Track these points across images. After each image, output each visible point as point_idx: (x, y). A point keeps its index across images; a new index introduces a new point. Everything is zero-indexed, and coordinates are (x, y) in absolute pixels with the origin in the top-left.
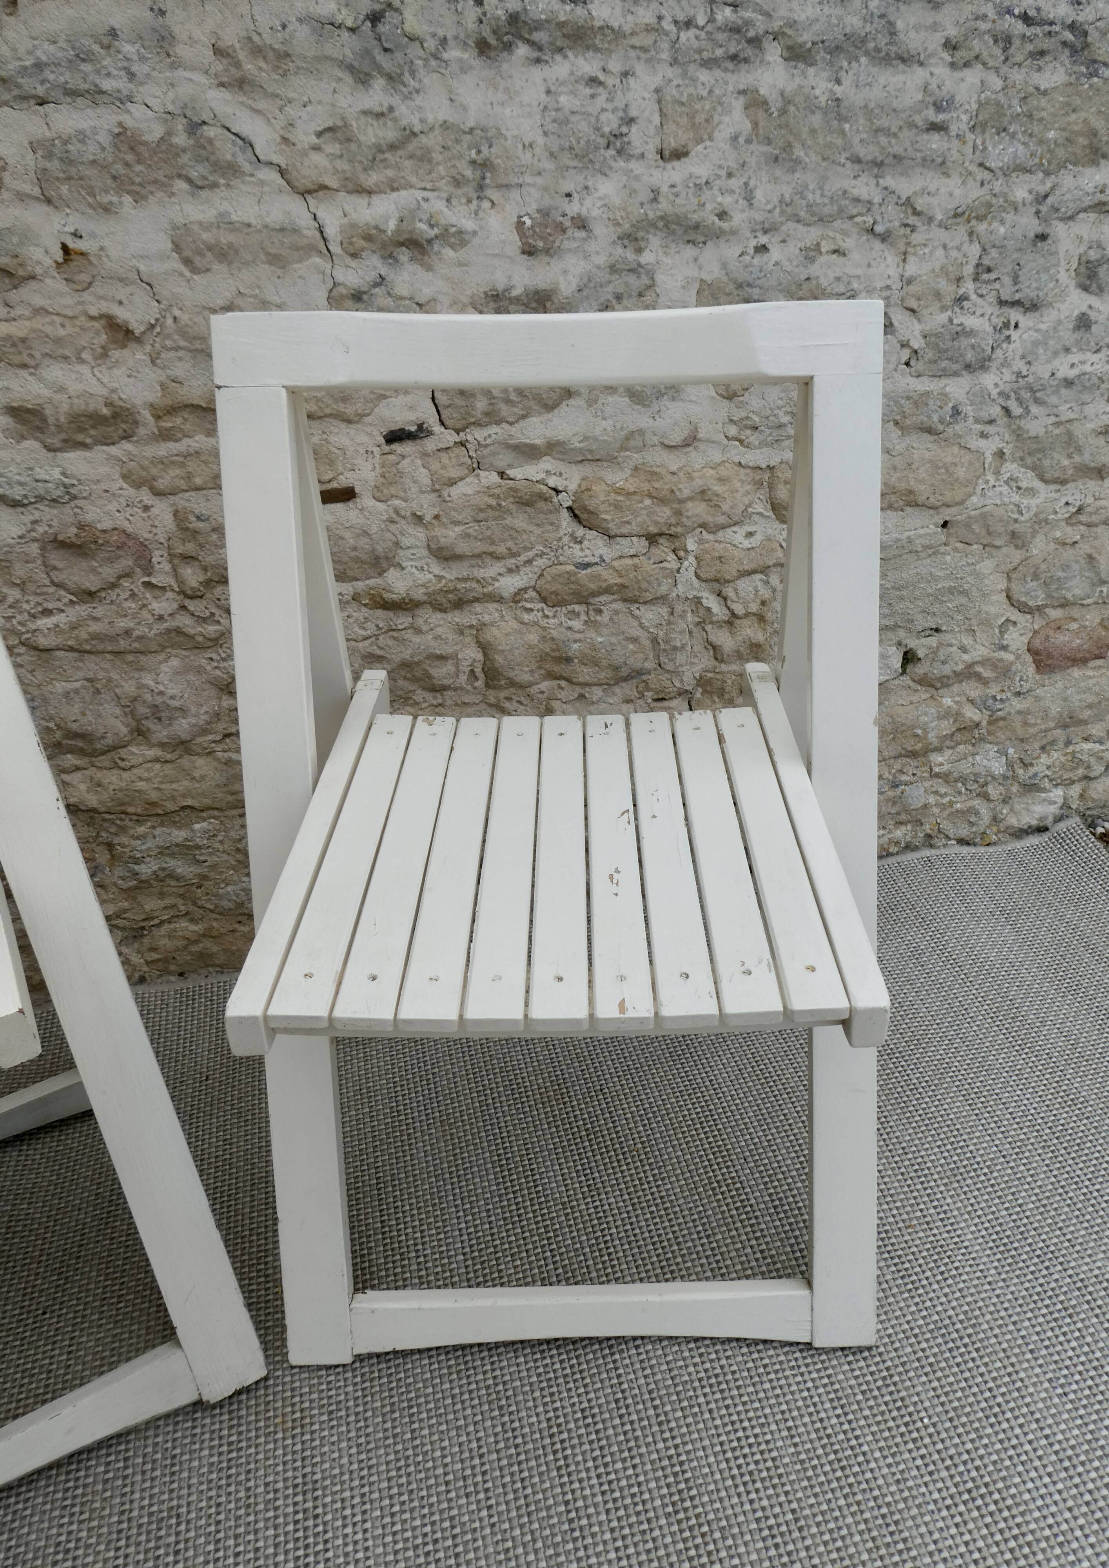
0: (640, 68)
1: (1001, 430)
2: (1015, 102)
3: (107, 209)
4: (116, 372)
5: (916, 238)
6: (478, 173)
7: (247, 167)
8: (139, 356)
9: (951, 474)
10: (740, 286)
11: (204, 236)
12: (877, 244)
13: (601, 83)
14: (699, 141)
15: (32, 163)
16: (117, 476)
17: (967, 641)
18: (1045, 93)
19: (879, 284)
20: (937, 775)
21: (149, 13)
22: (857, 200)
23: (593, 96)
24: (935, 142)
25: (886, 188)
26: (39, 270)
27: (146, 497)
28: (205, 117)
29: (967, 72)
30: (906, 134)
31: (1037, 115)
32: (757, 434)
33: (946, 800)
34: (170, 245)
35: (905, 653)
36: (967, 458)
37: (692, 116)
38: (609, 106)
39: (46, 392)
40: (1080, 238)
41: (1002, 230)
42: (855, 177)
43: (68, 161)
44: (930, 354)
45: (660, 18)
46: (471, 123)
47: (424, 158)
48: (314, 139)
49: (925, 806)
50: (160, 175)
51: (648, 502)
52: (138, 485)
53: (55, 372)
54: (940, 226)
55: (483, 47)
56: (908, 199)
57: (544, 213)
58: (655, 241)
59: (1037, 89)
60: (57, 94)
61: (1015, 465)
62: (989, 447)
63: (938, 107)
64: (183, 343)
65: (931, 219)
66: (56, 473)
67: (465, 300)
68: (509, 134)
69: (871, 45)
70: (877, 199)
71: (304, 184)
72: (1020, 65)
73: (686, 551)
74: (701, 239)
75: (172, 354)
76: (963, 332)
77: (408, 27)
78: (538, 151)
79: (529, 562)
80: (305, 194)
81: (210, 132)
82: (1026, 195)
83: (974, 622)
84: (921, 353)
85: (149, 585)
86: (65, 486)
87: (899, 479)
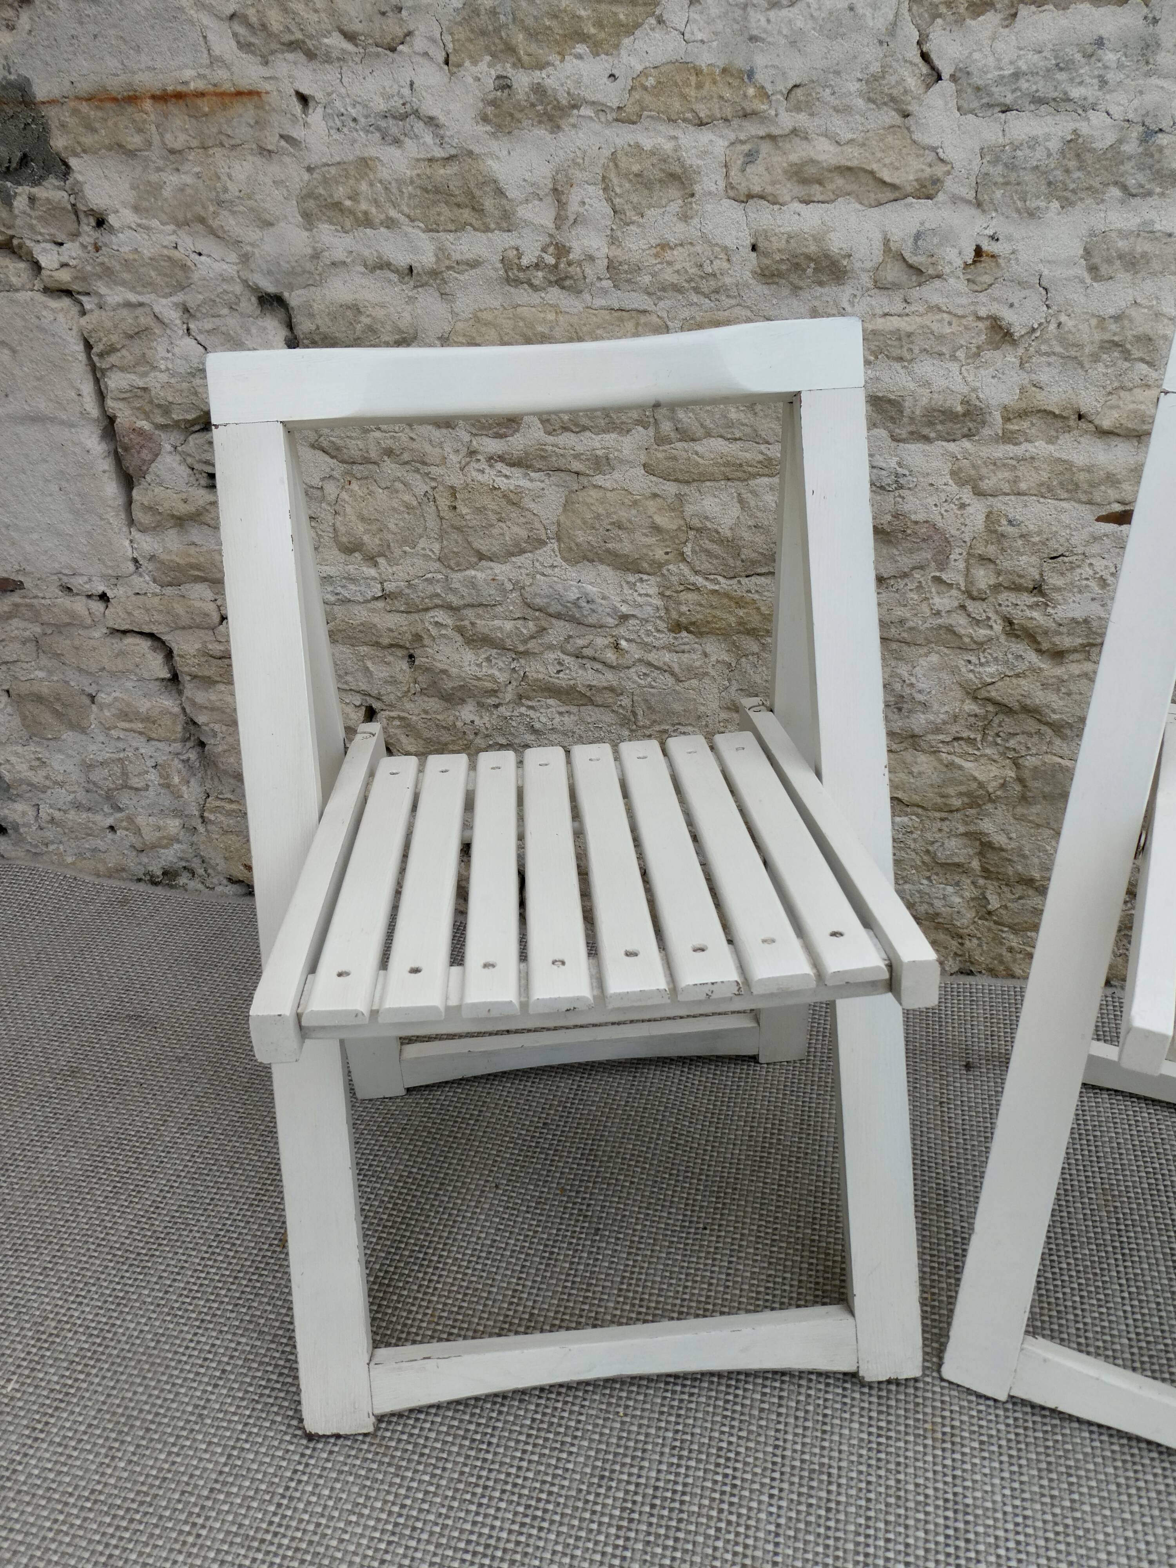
3: (1032, 214)
4: (982, 372)
8: (1010, 358)
11: (1121, 244)
15: (977, 169)
16: (947, 471)
26: (947, 270)
27: (966, 495)
34: (1081, 252)
39: (912, 386)
43: (1011, 167)
50: (1096, 182)
52: (961, 483)
53: (926, 368)
60: (1025, 102)
64: (1058, 349)
66: (893, 463)
75: (1044, 359)
85: (938, 580)
86: (897, 475)
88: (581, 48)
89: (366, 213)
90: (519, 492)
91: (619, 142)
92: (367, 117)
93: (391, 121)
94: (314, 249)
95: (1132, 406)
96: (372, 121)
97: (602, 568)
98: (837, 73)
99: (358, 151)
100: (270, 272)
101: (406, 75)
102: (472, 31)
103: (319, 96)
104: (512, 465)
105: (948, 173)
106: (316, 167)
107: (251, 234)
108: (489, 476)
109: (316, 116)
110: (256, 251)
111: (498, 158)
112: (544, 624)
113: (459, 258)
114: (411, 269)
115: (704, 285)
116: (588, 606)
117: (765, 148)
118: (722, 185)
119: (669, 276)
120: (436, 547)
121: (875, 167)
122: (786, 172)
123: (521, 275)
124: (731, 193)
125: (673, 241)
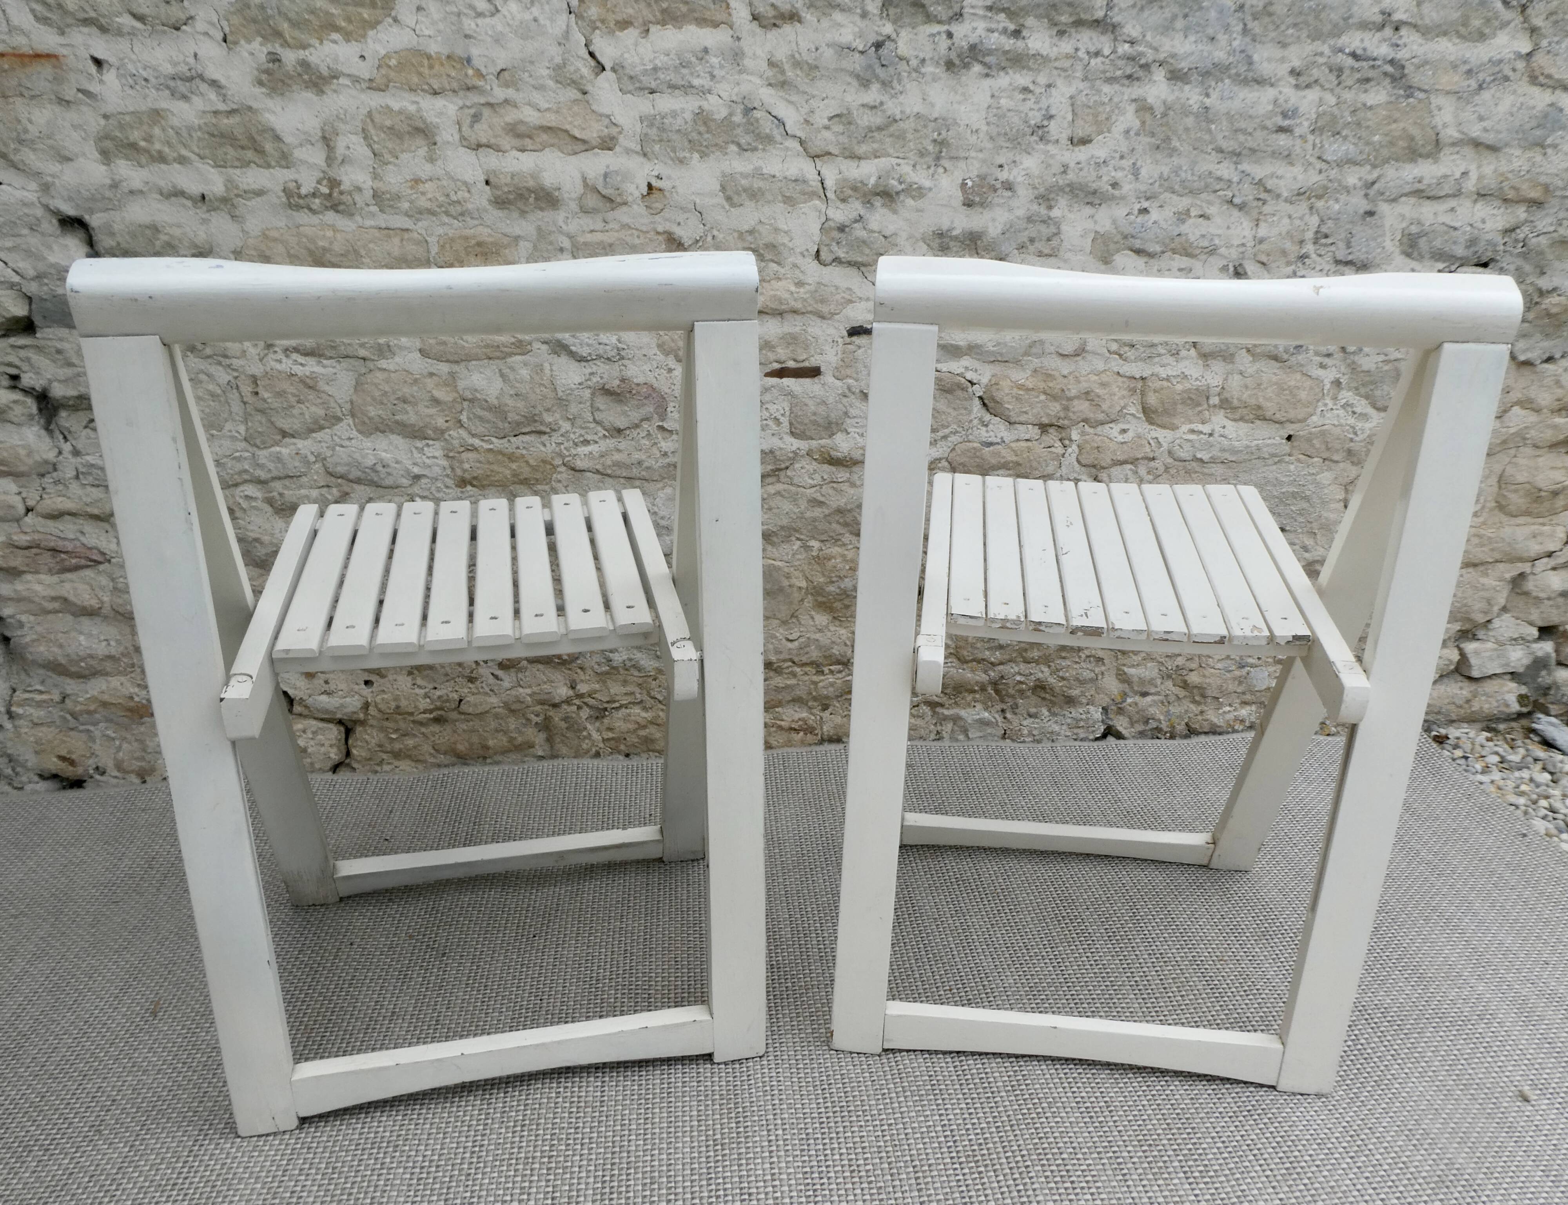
0: (1060, 82)
1: (1338, 363)
2: (1347, 114)
3: (681, 161)
5: (1267, 209)
6: (937, 149)
7: (778, 138)
9: (1294, 396)
10: (1125, 237)
11: (743, 182)
12: (1236, 213)
13: (1031, 91)
14: (1100, 133)
15: (639, 130)
16: (654, 345)
17: (1309, 542)
18: (1371, 108)
19: (1236, 242)
21: (730, 39)
22: (1220, 179)
23: (1024, 100)
24: (1283, 140)
25: (1243, 172)
26: (630, 199)
28: (756, 105)
29: (1307, 92)
30: (1259, 134)
31: (1364, 124)
32: (1133, 351)
34: (719, 187)
36: (1308, 383)
37: (1096, 116)
38: (1036, 107)
40: (1403, 217)
41: (1337, 207)
42: (1219, 163)
43: (662, 129)
45: (1077, 50)
46: (936, 115)
47: (901, 137)
48: (826, 122)
49: (1269, 689)
50: (720, 141)
51: (1043, 397)
52: (667, 354)
54: (1286, 201)
55: (950, 65)
56: (1260, 180)
57: (982, 177)
58: (1063, 201)
59: (1365, 105)
60: (664, 87)
61: (1350, 393)
62: (1328, 376)
63: (1285, 115)
65: (1278, 196)
66: (614, 339)
67: (919, 236)
68: (962, 123)
69: (1233, 71)
70: (1236, 179)
71: (814, 150)
72: (1350, 88)
73: (1071, 440)
74: (1097, 202)
77: (899, 52)
78: (981, 135)
79: (945, 437)
80: (814, 157)
81: (757, 114)
82: (1356, 181)
83: (1315, 525)
85: (661, 428)
86: (618, 349)
87: (1250, 396)
88: (335, 36)
89: (160, 152)
90: (313, 377)
91: (373, 104)
92: (157, 78)
93: (179, 83)
94: (113, 180)
95: (772, 293)
96: (162, 81)
97: (393, 437)
98: (532, 63)
99: (151, 104)
100: (70, 199)
101: (190, 47)
102: (245, 19)
103: (112, 60)
104: (306, 354)
105: (620, 133)
106: (113, 115)
107: (51, 167)
108: (287, 365)
109: (110, 76)
110: (57, 181)
111: (274, 112)
112: (346, 489)
113: (246, 188)
114: (203, 197)
115: (452, 210)
116: (384, 470)
117: (486, 112)
118: (457, 137)
119: (423, 203)
120: (242, 429)
121: (568, 127)
122: (504, 129)
123: (301, 201)
124: (465, 143)
125: (424, 177)
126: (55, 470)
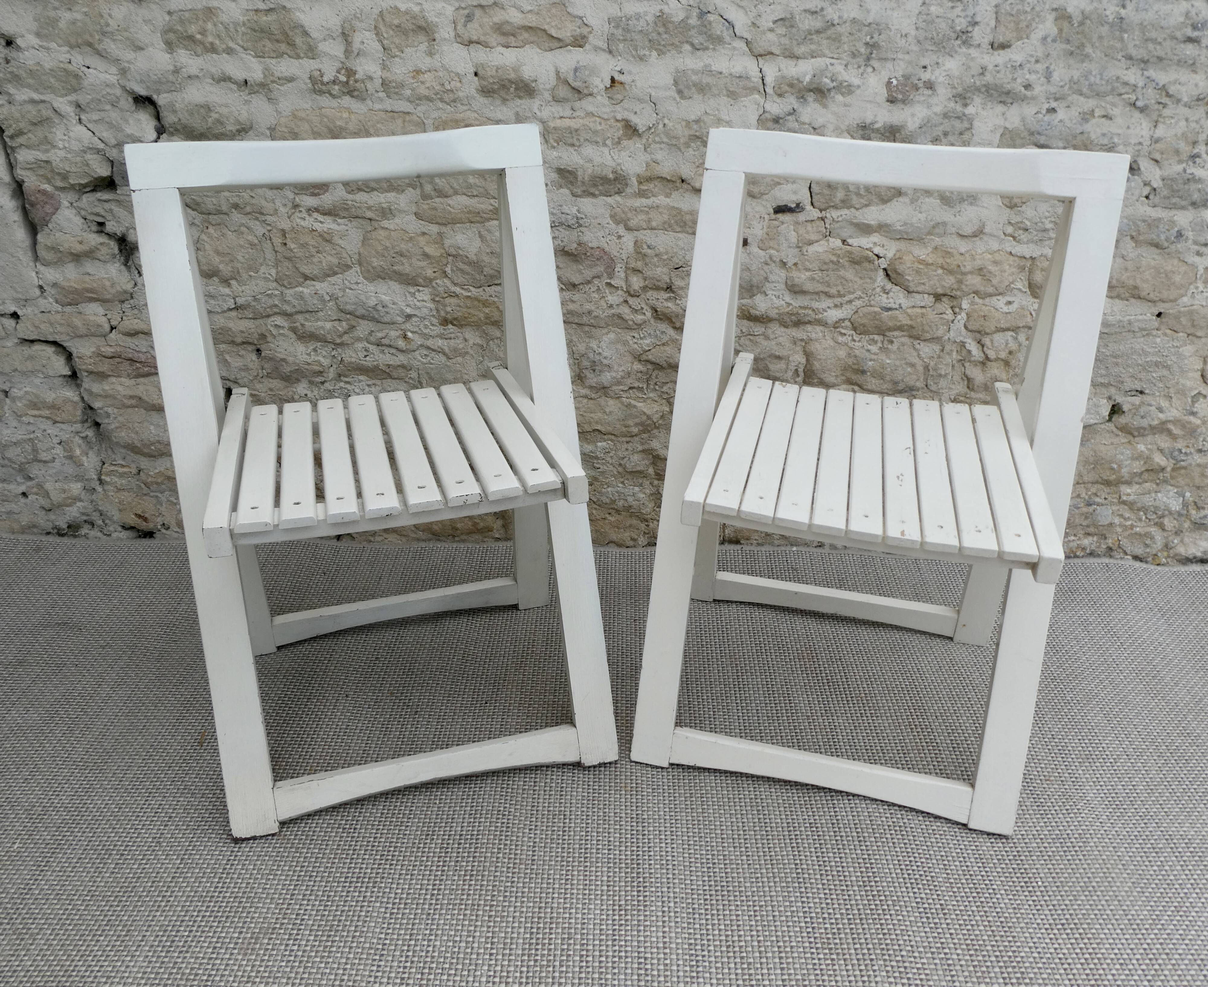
3: (641, 58)
4: (623, 153)
5: (1166, 112)
6: (869, 50)
7: (727, 39)
8: (638, 145)
9: (1169, 279)
10: (1032, 134)
11: (694, 78)
12: (1137, 114)
14: (1020, 38)
15: (607, 31)
16: (608, 216)
17: (1164, 404)
19: (1133, 141)
20: (1124, 503)
22: (1126, 84)
23: (953, 8)
24: (1189, 50)
25: (1148, 78)
26: (595, 91)
27: (621, 230)
28: (710, 9)
30: (1167, 44)
32: (1026, 234)
33: (1129, 523)
34: (672, 82)
35: (1113, 406)
36: (1183, 268)
37: (1017, 23)
38: (963, 14)
39: (581, 162)
42: (1126, 68)
43: (627, 30)
44: (1165, 192)
46: (870, 20)
47: (837, 39)
48: (771, 25)
49: (1111, 524)
50: (676, 41)
51: (940, 271)
52: (617, 223)
53: (589, 150)
54: (1185, 106)
56: (1164, 86)
57: (907, 77)
58: (978, 100)
62: (1202, 263)
63: (1194, 28)
64: (665, 140)
65: (1179, 101)
66: (574, 210)
67: (843, 127)
68: (892, 28)
70: (1141, 84)
71: (759, 50)
73: (961, 309)
74: (1010, 101)
75: (658, 146)
76: (1192, 179)
78: (910, 39)
79: (850, 302)
80: (758, 56)
81: (711, 17)
83: (1172, 390)
84: (1158, 190)
85: (609, 285)
86: (578, 217)
87: (1128, 278)
89: (212, 44)
90: (330, 232)
91: (384, 5)
94: (175, 66)
97: (391, 283)
99: (205, 3)
100: (142, 81)
104: (325, 214)
105: (591, 32)
106: (175, 12)
107: (128, 56)
108: (309, 222)
110: (132, 66)
111: (303, 11)
112: (353, 323)
113: (280, 75)
114: (246, 82)
115: (446, 97)
116: (383, 310)
117: (478, 13)
118: (452, 34)
119: (422, 91)
120: (273, 272)
121: (546, 27)
122: (492, 28)
123: (324, 88)
124: (459, 40)
125: (424, 68)
126: (132, 298)
